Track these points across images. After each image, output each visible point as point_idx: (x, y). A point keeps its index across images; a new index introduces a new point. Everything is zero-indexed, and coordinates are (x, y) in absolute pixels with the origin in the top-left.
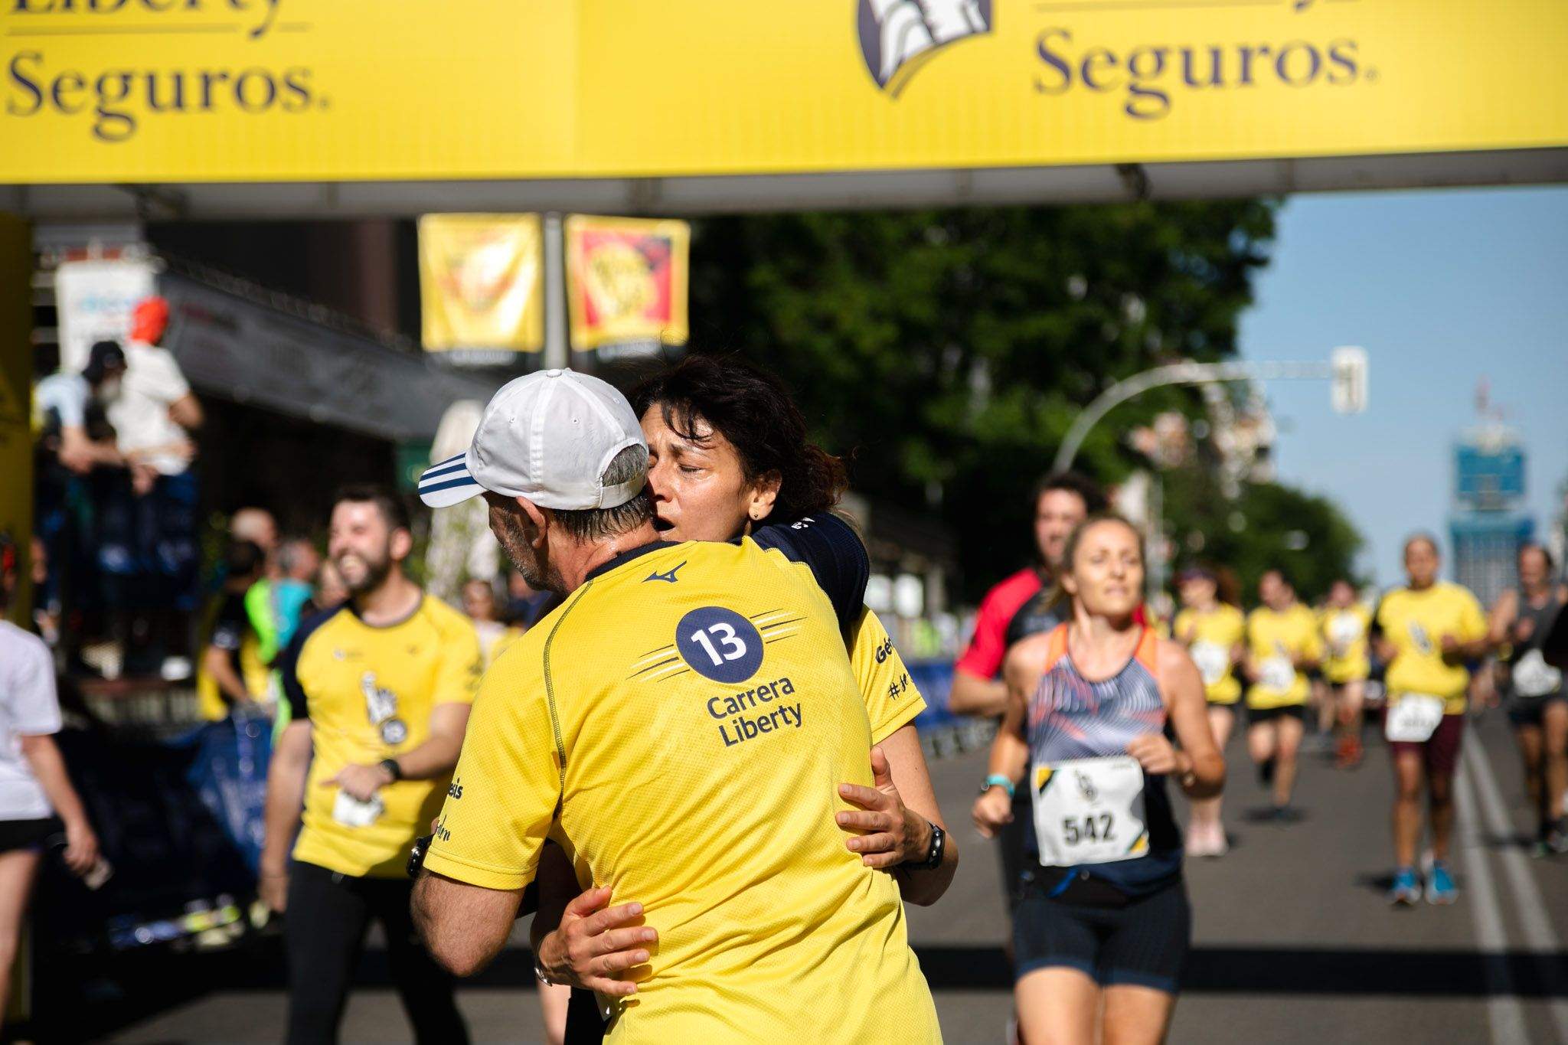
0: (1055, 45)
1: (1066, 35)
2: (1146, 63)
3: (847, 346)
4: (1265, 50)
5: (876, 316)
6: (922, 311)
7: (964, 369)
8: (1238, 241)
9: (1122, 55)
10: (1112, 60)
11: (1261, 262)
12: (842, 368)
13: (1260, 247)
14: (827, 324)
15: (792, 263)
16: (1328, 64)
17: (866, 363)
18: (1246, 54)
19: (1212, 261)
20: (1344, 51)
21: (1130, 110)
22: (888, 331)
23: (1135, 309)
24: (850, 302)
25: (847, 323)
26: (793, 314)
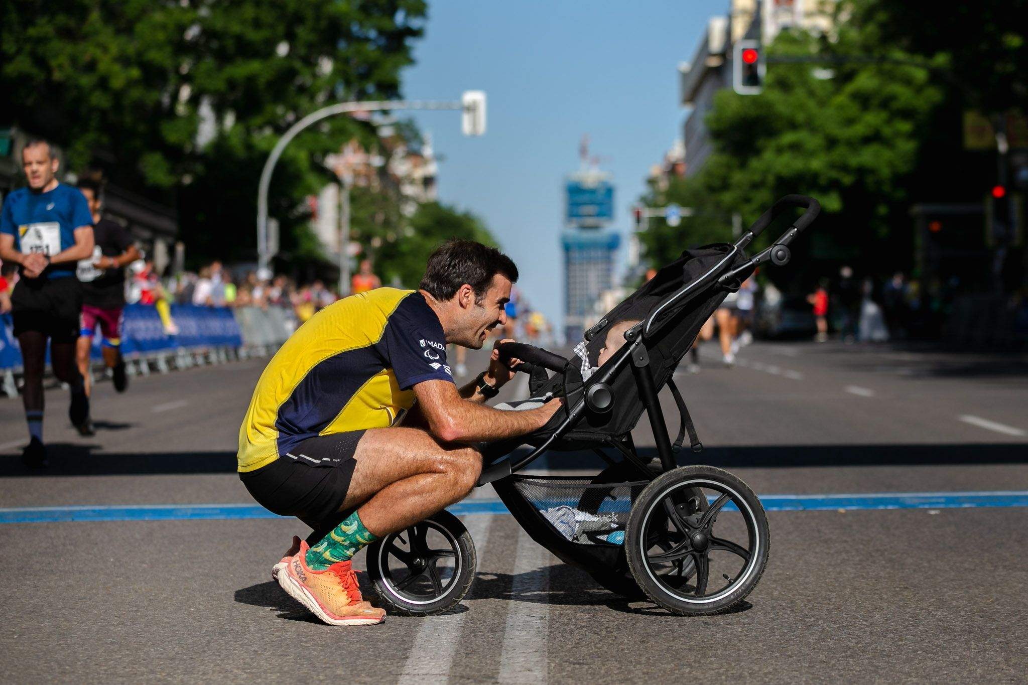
3: (103, 83)
5: (125, 61)
6: (159, 57)
7: (194, 101)
8: (400, 18)
11: (417, 33)
12: (99, 100)
13: (415, 23)
14: (91, 66)
15: (62, 19)
17: (118, 96)
19: (381, 32)
22: (135, 73)
23: (326, 66)
24: (105, 49)
25: (105, 64)
26: (63, 60)
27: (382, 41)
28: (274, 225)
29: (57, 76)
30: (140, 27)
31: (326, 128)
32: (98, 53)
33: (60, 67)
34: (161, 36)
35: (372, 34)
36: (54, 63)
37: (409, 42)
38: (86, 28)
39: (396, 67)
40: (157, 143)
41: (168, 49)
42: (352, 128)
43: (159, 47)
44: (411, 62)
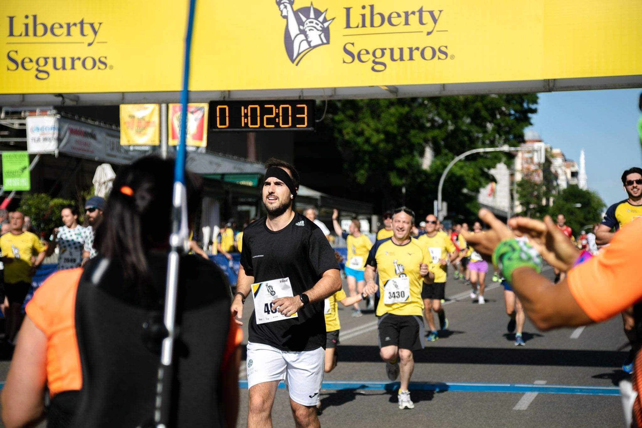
0: (13, 55)
1: (16, 52)
2: (42, 62)
4: (79, 59)
6: (392, 129)
8: (525, 105)
9: (34, 60)
10: (31, 61)
11: (534, 111)
13: (533, 107)
14: (361, 133)
16: (98, 64)
18: (73, 60)
19: (516, 111)
20: (103, 59)
21: (37, 77)
23: (490, 126)
24: (368, 125)
25: (368, 133)
26: (349, 130)
27: (517, 115)
28: (445, 205)
29: (347, 137)
30: (383, 115)
31: (489, 156)
32: (364, 126)
33: (348, 133)
34: (393, 120)
35: (512, 112)
36: (345, 132)
37: (530, 115)
38: (360, 116)
39: (522, 128)
40: (393, 168)
41: (396, 125)
42: (501, 155)
43: (392, 124)
44: (531, 124)
